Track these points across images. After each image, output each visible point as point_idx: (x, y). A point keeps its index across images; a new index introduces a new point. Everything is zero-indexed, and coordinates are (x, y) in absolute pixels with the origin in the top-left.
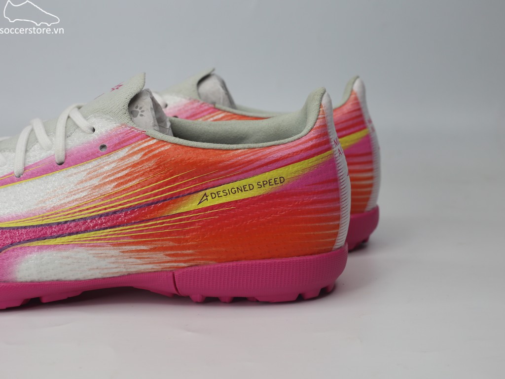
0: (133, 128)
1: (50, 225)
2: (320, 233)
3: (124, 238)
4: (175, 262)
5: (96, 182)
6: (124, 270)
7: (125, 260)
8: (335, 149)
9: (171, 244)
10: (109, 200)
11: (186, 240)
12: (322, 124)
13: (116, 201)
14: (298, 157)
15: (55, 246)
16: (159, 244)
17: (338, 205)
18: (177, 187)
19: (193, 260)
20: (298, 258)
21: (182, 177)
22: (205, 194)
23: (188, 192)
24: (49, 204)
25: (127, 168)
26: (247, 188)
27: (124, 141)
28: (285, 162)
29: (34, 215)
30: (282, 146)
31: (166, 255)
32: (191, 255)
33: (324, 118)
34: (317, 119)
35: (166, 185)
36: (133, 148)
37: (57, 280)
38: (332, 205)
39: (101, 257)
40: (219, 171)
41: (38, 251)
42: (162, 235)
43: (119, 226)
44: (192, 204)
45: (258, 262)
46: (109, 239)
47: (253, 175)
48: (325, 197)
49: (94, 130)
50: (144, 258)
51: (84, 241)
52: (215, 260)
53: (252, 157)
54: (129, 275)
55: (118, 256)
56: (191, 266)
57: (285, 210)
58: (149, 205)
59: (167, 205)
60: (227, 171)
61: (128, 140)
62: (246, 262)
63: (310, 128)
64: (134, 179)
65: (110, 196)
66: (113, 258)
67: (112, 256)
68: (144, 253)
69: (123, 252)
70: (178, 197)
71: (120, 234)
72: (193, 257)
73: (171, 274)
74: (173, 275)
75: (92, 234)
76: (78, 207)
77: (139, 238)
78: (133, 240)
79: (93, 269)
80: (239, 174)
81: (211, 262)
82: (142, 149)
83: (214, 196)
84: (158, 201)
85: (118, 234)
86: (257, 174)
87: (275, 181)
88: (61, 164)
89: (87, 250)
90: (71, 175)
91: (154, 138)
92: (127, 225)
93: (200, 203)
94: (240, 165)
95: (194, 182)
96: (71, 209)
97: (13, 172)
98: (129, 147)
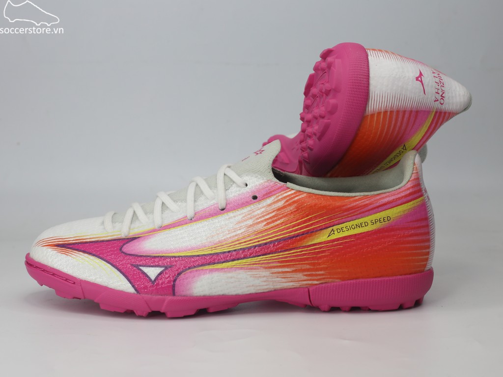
0: (276, 182)
1: (217, 254)
2: (417, 258)
3: (273, 262)
4: (310, 280)
5: (250, 222)
6: (272, 287)
7: (273, 280)
8: (425, 196)
9: (308, 267)
10: (261, 235)
11: (319, 264)
12: (416, 177)
13: (266, 236)
14: (400, 202)
15: (222, 269)
16: (299, 267)
17: (428, 237)
18: (312, 225)
19: (324, 278)
20: (401, 277)
21: (315, 217)
22: (333, 230)
23: (320, 228)
24: (216, 239)
25: (274, 211)
26: (363, 225)
27: (270, 192)
28: (391, 205)
29: (205, 247)
30: (387, 194)
31: (304, 275)
32: (322, 275)
33: (417, 172)
34: (412, 174)
35: (304, 223)
36: (277, 197)
37: (223, 295)
38: (424, 237)
39: (256, 277)
40: (343, 213)
41: (209, 273)
42: (301, 260)
43: (269, 254)
44: (323, 237)
45: (372, 279)
46: (262, 264)
47: (368, 215)
48: (419, 231)
49: (247, 185)
50: (287, 278)
51: (243, 265)
52: (340, 278)
53: (367, 202)
54: (275, 290)
55: (269, 276)
56: (322, 283)
57: (392, 241)
58: (291, 238)
59: (305, 238)
60: (348, 213)
61: (273, 191)
62: (363, 280)
63: (407, 181)
64: (279, 219)
65: (261, 232)
66: (265, 278)
67: (264, 276)
68: (288, 274)
69: (273, 273)
70: (313, 232)
71: (270, 260)
72: (324, 277)
73: (307, 290)
74: (308, 290)
75: (249, 260)
76: (238, 240)
77: (284, 263)
78: (280, 264)
79: (250, 286)
80: (358, 214)
81: (337, 280)
82: (285, 198)
83: (339, 231)
84: (298, 235)
85: (269, 260)
86: (371, 214)
87: (384, 220)
88: (223, 210)
89: (246, 272)
90: (231, 218)
91: (293, 189)
92: (275, 253)
93: (329, 236)
94: (358, 208)
95: (324, 220)
96: (233, 242)
97: (186, 217)
98: (275, 196)
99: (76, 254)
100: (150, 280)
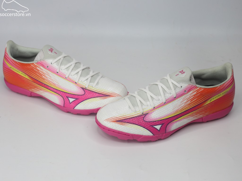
0: (192, 85)
3: (194, 114)
5: (185, 101)
15: (179, 120)
18: (205, 99)
22: (211, 99)
23: (207, 99)
26: (220, 95)
36: (193, 91)
41: (176, 123)
46: (190, 115)
49: (181, 87)
51: (185, 117)
53: (222, 88)
56: (206, 116)
59: (203, 104)
61: (191, 89)
63: (231, 76)
65: (189, 104)
67: (191, 119)
70: (206, 101)
74: (202, 119)
75: (187, 115)
82: (196, 91)
83: (213, 99)
84: (201, 103)
86: (222, 92)
87: (226, 92)
88: (175, 98)
90: (178, 101)
91: (198, 87)
92: (194, 111)
93: (210, 101)
96: (181, 110)
97: (163, 102)
98: (192, 91)
99: (127, 124)
100: (158, 130)
